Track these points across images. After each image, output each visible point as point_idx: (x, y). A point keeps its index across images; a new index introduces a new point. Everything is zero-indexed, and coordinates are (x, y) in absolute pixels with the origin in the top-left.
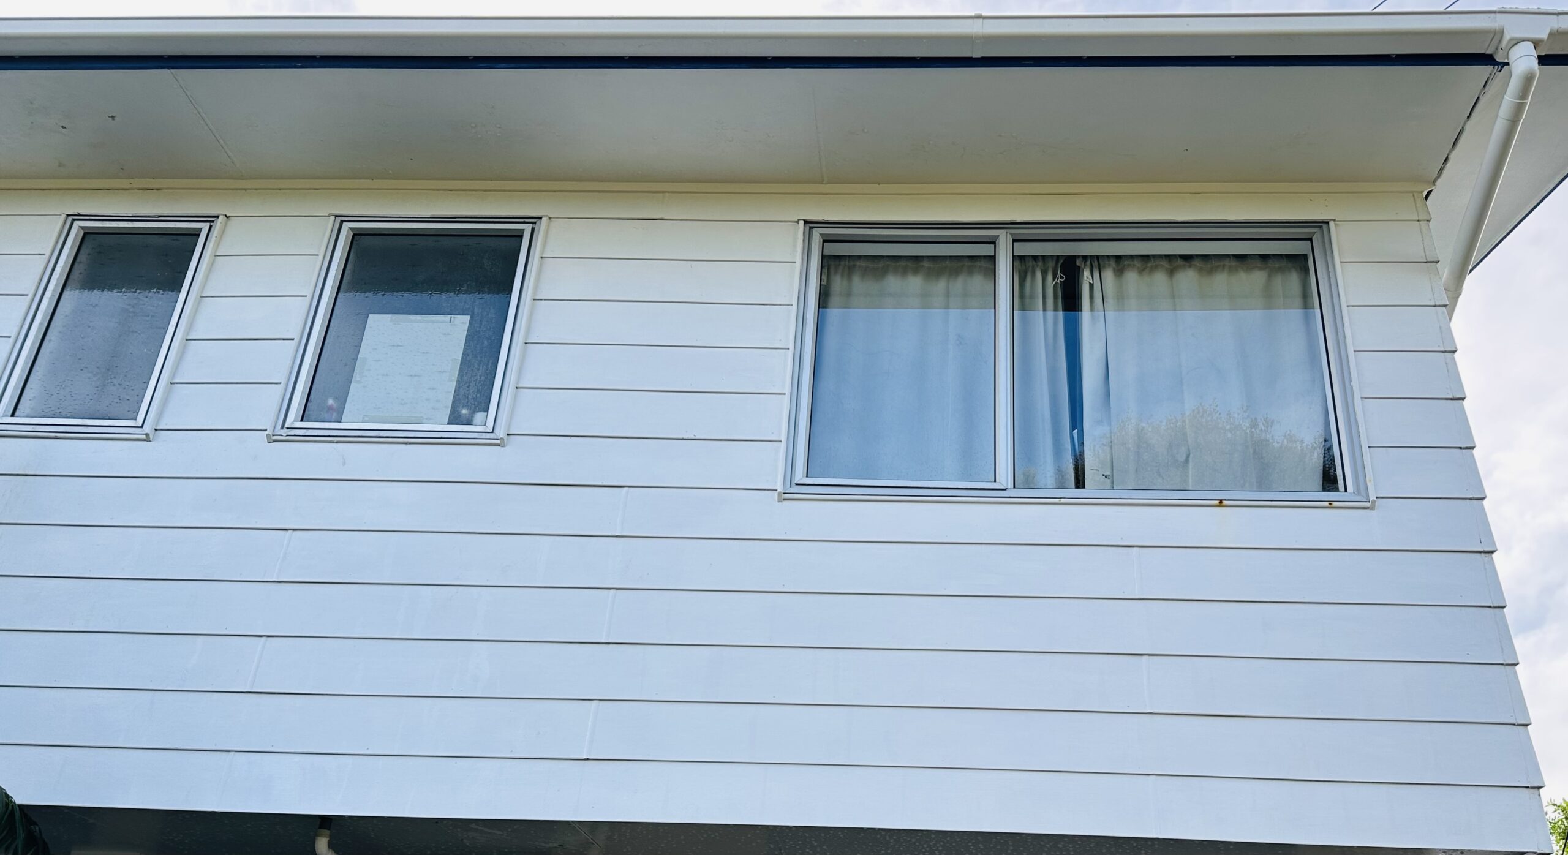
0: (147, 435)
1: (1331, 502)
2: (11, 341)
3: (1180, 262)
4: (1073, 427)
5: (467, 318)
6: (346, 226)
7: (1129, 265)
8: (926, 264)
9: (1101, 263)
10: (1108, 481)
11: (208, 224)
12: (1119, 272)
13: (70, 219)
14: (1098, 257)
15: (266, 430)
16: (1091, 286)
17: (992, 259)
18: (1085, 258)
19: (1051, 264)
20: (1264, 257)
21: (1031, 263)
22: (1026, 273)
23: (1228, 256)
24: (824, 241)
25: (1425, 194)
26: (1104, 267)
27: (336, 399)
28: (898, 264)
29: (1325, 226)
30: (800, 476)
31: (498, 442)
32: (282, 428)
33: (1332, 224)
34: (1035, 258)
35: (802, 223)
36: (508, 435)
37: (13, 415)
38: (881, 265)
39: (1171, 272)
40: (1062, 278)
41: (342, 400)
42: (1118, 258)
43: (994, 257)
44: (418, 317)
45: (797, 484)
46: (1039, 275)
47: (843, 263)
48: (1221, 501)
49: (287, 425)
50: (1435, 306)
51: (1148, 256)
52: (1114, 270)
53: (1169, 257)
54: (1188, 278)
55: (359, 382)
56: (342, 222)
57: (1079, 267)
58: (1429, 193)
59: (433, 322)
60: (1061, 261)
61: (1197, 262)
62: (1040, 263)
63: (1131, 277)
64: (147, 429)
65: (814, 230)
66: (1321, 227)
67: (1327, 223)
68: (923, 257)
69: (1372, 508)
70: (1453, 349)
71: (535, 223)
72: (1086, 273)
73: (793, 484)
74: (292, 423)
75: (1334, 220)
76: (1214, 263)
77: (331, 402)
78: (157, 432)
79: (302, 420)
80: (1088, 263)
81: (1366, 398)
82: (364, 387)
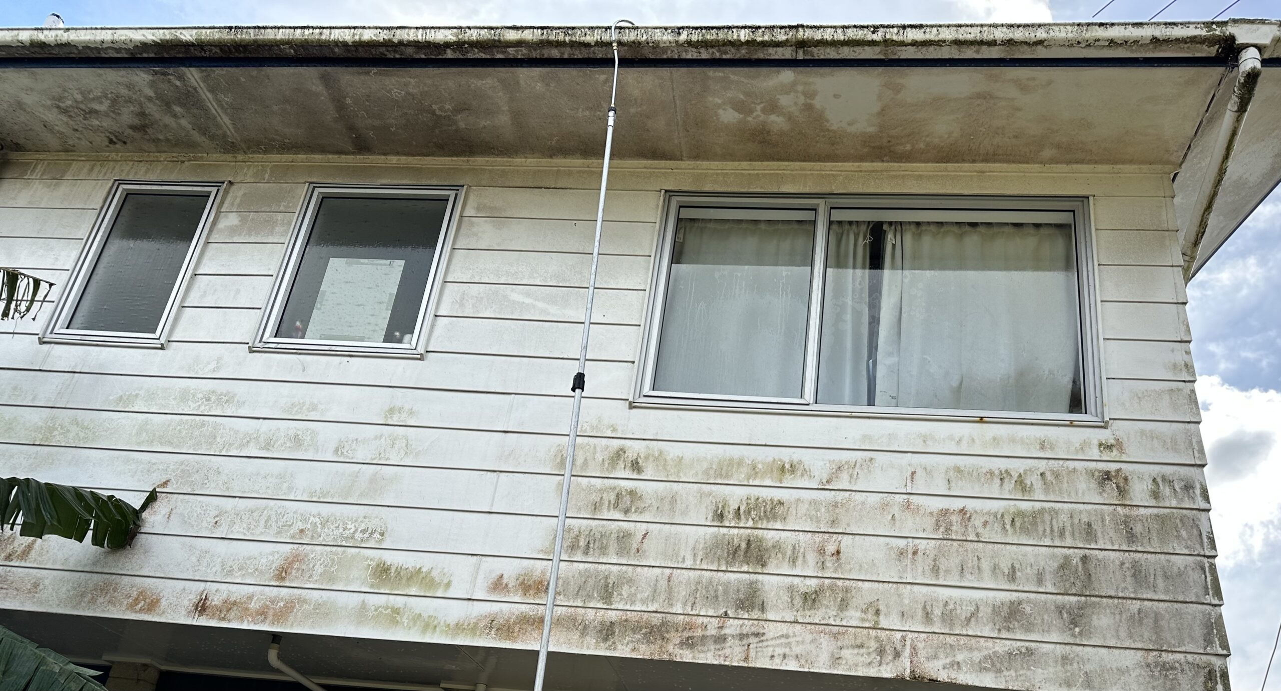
0: (162, 344)
1: (1071, 421)
2: (70, 272)
3: (968, 228)
4: (869, 358)
5: (402, 262)
6: (317, 191)
7: (926, 230)
8: (763, 226)
9: (904, 228)
10: (894, 401)
11: (217, 188)
12: (918, 236)
13: (117, 183)
14: (901, 222)
15: (248, 343)
16: (894, 245)
17: (814, 223)
18: (890, 223)
19: (863, 228)
20: (1037, 226)
21: (847, 227)
22: (842, 234)
23: (1007, 224)
24: (680, 207)
25: (1172, 176)
26: (905, 231)
27: (301, 321)
28: (740, 226)
29: (1085, 200)
30: (647, 390)
31: (419, 356)
32: (260, 342)
33: (1091, 198)
34: (850, 223)
35: (663, 192)
36: (427, 352)
37: (67, 328)
38: (726, 227)
39: (961, 236)
40: (870, 239)
41: (306, 323)
42: (918, 224)
43: (815, 221)
44: (366, 261)
45: (645, 396)
46: (852, 237)
47: (696, 225)
48: (982, 418)
49: (264, 340)
50: (1172, 266)
51: (942, 223)
52: (914, 234)
53: (959, 224)
54: (972, 240)
55: (319, 309)
56: (314, 187)
57: (885, 231)
58: (1176, 175)
59: (377, 264)
60: (871, 226)
61: (981, 229)
62: (854, 227)
63: (927, 240)
64: (162, 340)
65: (673, 197)
66: (1083, 201)
67: (1088, 198)
68: (760, 221)
69: (1105, 427)
70: (1185, 301)
71: (458, 190)
72: (890, 236)
73: (642, 395)
74: (268, 338)
75: (1094, 196)
76: (996, 229)
77: (298, 324)
78: (170, 343)
79: (275, 337)
80: (893, 227)
81: (1108, 339)
82: (323, 313)
